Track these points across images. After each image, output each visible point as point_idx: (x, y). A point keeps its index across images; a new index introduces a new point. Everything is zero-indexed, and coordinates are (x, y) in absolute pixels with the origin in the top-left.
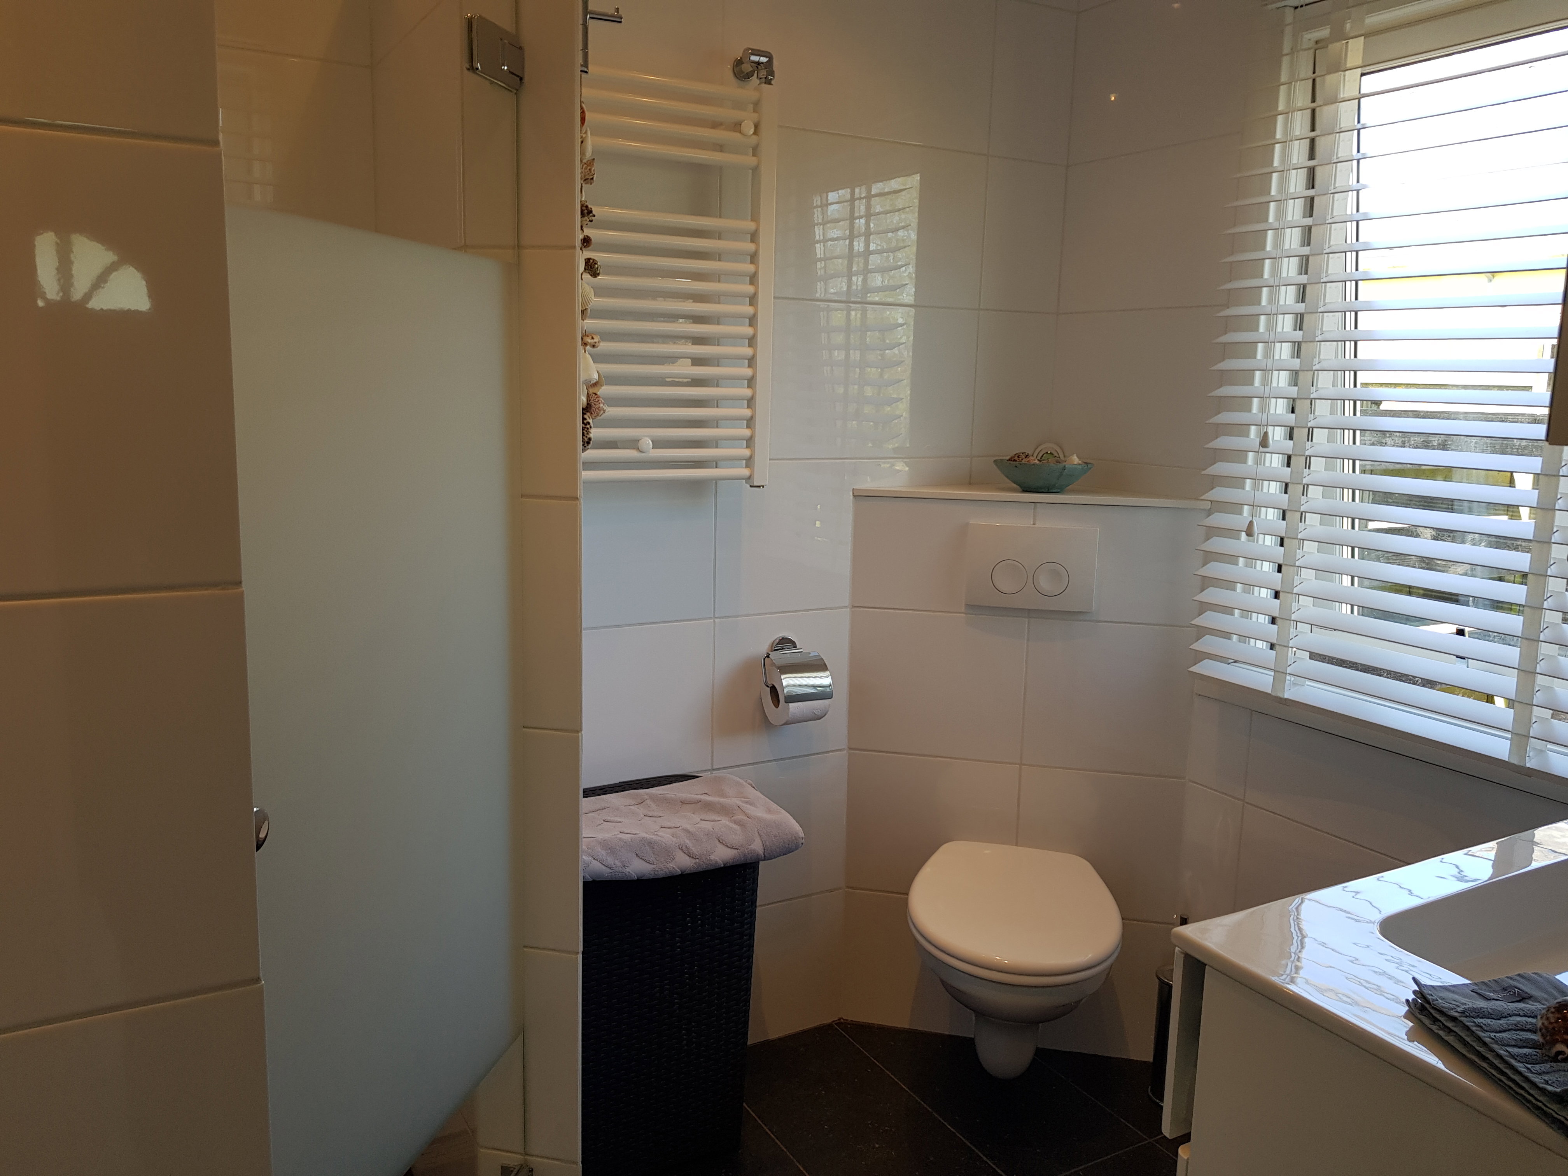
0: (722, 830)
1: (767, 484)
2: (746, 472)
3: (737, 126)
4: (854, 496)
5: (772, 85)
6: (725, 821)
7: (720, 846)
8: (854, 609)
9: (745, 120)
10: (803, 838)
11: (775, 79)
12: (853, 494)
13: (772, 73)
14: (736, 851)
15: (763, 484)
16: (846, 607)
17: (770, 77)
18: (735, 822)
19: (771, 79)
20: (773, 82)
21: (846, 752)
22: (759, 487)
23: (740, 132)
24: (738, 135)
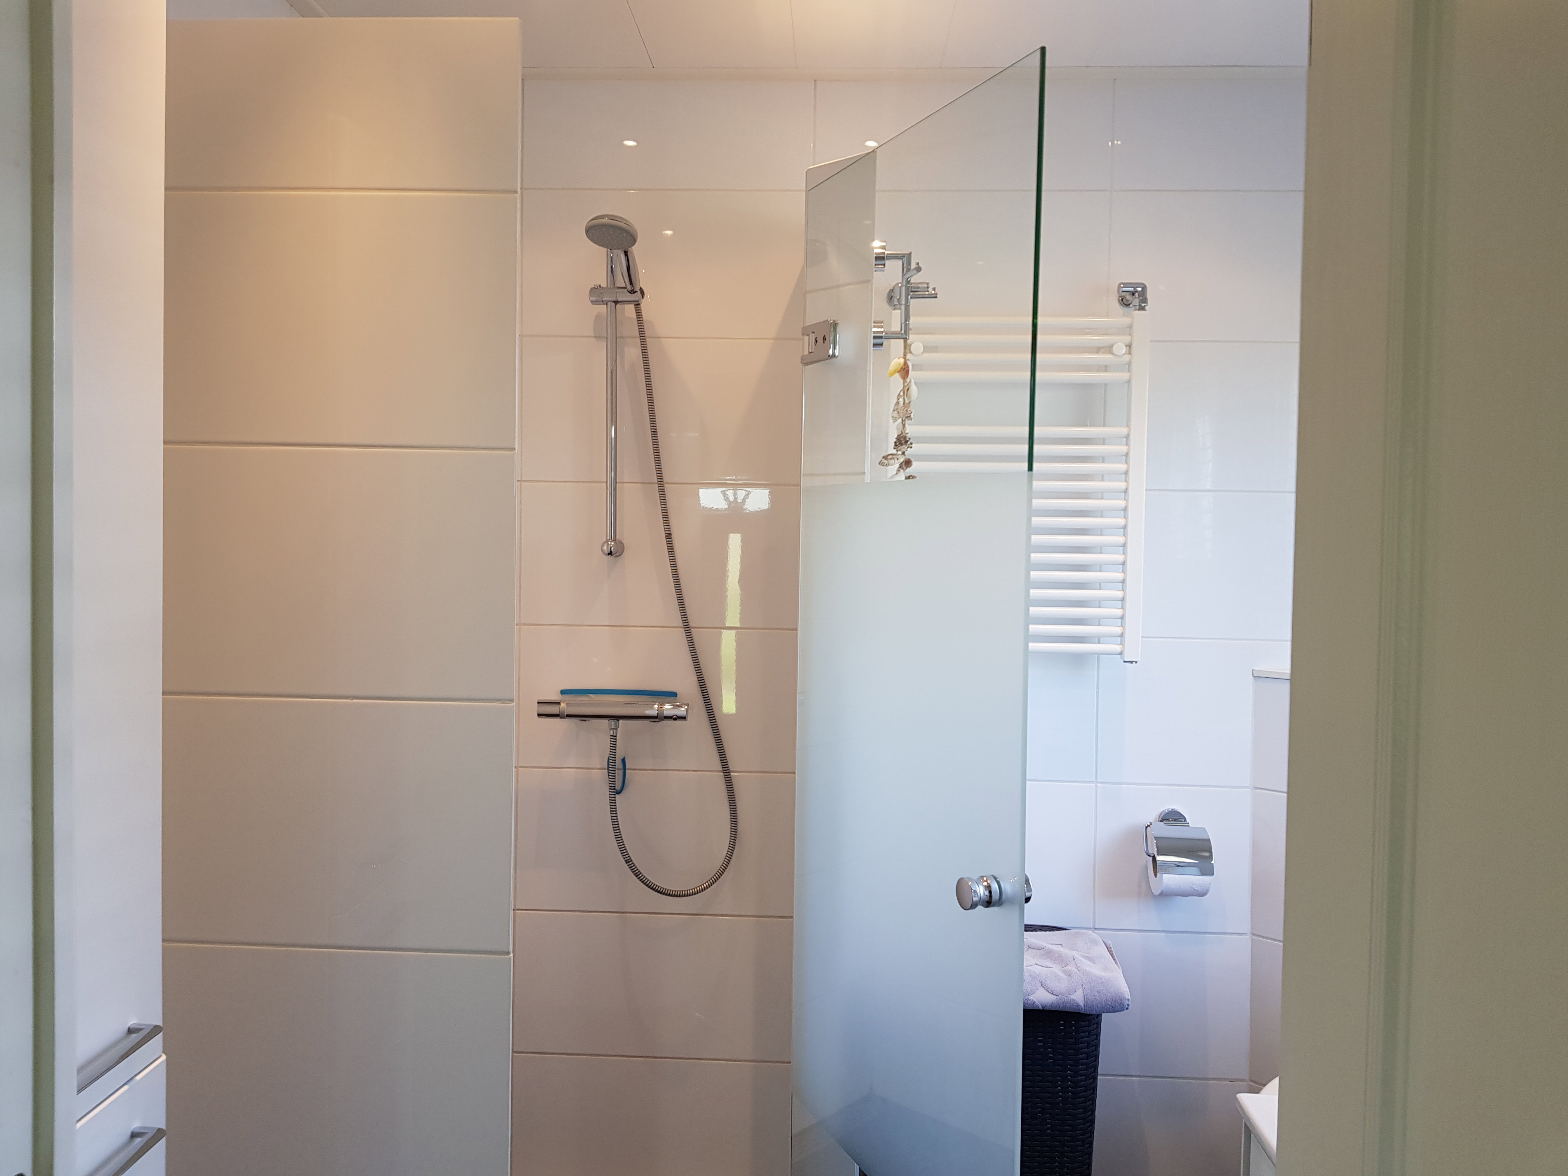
0: (1049, 975)
1: (1139, 660)
2: (1117, 648)
3: (1109, 349)
4: (1254, 677)
5: (1145, 310)
6: (1056, 969)
7: (1041, 990)
8: (1256, 790)
9: (1117, 343)
10: (1128, 1000)
11: (1149, 305)
12: (1253, 674)
13: (1145, 300)
14: (1055, 997)
15: (1135, 660)
16: (1247, 787)
17: (1143, 305)
18: (1064, 972)
19: (1145, 306)
20: (1147, 308)
21: (1248, 936)
22: (1131, 662)
23: (1112, 354)
24: (1111, 356)
